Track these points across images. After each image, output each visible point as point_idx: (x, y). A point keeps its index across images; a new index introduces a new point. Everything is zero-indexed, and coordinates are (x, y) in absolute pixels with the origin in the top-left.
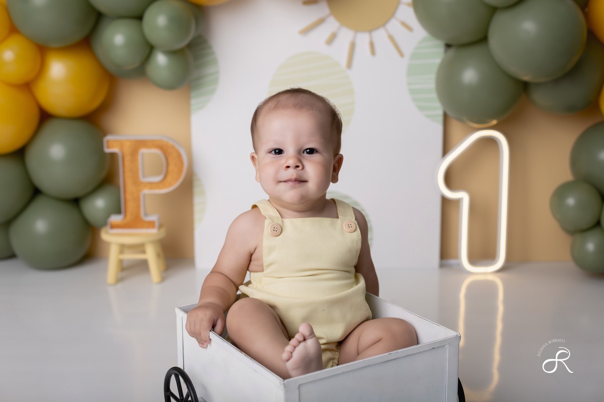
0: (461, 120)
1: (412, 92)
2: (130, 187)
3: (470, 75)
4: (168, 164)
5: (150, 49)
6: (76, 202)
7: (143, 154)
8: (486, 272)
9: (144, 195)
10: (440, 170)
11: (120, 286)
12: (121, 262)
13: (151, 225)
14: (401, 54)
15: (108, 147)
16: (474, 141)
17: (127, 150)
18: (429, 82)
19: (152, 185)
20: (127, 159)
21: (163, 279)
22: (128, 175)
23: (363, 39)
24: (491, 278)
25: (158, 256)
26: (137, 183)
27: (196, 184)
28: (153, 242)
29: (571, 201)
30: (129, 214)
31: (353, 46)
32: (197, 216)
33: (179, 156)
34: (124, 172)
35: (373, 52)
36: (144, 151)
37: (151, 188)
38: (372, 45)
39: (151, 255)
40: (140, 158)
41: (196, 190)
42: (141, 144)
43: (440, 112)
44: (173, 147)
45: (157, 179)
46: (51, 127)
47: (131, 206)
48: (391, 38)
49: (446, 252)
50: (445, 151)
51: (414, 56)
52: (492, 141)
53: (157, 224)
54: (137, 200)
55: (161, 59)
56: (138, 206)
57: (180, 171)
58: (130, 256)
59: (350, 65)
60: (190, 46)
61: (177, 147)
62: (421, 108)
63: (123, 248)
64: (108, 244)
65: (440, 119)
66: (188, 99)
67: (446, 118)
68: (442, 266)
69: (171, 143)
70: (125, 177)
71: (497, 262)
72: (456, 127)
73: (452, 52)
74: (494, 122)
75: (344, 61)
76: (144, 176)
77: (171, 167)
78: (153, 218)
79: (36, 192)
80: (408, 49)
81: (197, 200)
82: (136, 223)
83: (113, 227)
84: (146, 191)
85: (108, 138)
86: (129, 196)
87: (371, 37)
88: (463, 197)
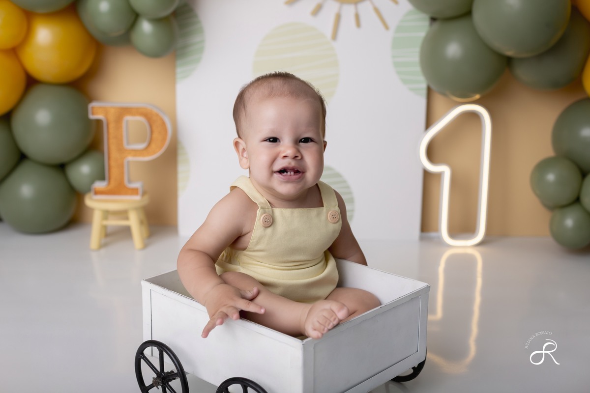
0: (444, 94)
1: (397, 65)
2: (114, 154)
3: (454, 50)
4: (152, 132)
5: (135, 17)
6: (61, 167)
7: (127, 122)
8: (466, 246)
9: (128, 162)
10: (422, 143)
11: (103, 251)
12: (105, 227)
13: (134, 191)
14: (387, 27)
15: (93, 114)
16: (457, 115)
17: (112, 118)
18: (413, 56)
19: (136, 152)
20: (112, 126)
21: (145, 246)
22: (112, 141)
23: (349, 11)
24: (470, 251)
25: (141, 223)
26: (121, 150)
27: (180, 152)
28: (136, 209)
29: (551, 177)
30: (112, 181)
31: (338, 18)
32: (181, 184)
33: (164, 124)
34: (108, 139)
35: (358, 24)
36: (128, 118)
37: (135, 156)
38: (357, 17)
39: (133, 221)
40: (124, 125)
41: (180, 158)
42: (126, 111)
43: (424, 86)
44: (157, 115)
45: (141, 146)
46: (37, 93)
47: (115, 172)
48: (377, 11)
49: (427, 224)
50: (428, 124)
51: (399, 29)
52: (475, 115)
53: (140, 191)
54: (121, 166)
55: (146, 27)
56: (122, 173)
57: (164, 139)
58: (114, 223)
59: (335, 36)
60: (175, 14)
61: (161, 115)
62: (405, 81)
63: (107, 214)
64: (92, 210)
65: (424, 92)
66: (173, 67)
67: (429, 91)
68: (422, 239)
69: (155, 110)
70: (110, 143)
71: (476, 236)
72: (439, 101)
73: (436, 25)
74: (477, 97)
75: (329, 32)
76: (128, 143)
77: (155, 135)
78: (137, 185)
79: (22, 157)
80: (393, 23)
81: (181, 168)
82: (120, 189)
83: (97, 193)
84: (130, 158)
85: (94, 104)
86: (113, 163)
87: (356, 9)
88: (444, 170)
